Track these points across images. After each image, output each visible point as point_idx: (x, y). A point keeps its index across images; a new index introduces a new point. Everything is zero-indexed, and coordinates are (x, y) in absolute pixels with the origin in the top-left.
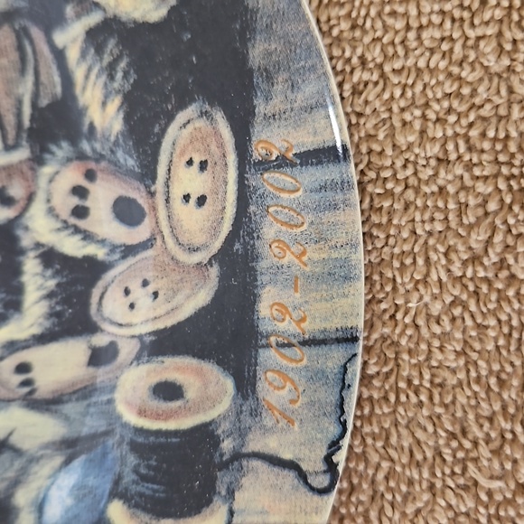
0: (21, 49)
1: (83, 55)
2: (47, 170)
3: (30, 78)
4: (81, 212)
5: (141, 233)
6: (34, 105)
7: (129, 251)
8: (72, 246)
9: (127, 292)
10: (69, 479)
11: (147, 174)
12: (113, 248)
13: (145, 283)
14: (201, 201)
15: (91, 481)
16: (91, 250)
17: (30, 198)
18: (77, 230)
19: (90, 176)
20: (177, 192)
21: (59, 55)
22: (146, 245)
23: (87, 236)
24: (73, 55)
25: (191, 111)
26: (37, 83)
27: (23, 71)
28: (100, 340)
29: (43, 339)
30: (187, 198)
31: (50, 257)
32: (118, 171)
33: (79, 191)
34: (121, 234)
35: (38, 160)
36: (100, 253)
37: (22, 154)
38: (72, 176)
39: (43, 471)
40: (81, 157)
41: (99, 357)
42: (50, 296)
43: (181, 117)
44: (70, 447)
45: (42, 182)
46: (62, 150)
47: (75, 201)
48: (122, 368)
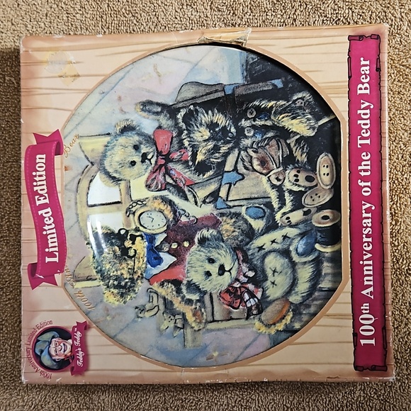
0: (278, 144)
1: (295, 145)
2: (287, 172)
3: (281, 151)
4: (297, 180)
5: (314, 183)
6: (282, 157)
7: (311, 188)
8: (296, 189)
9: (311, 197)
10: (303, 242)
11: (314, 170)
12: (306, 188)
13: (316, 195)
14: (328, 175)
15: (309, 241)
16: (300, 189)
17: (284, 179)
18: (296, 185)
19: (299, 172)
20: (322, 173)
21: (289, 145)
22: (316, 185)
23: (299, 186)
24: (292, 145)
25: (323, 155)
26: (282, 152)
27: (279, 149)
28: (305, 209)
29: (291, 211)
30: (324, 174)
31: (291, 192)
32: (306, 170)
33: (296, 176)
34: (308, 184)
35: (285, 170)
36: (303, 189)
37: (281, 168)
38: (294, 172)
39: (296, 241)
40: (296, 168)
41: (305, 213)
42: (292, 201)
43: (321, 156)
44: (302, 235)
45: (287, 174)
46: (290, 167)
47: (295, 178)
48: (313, 215)
